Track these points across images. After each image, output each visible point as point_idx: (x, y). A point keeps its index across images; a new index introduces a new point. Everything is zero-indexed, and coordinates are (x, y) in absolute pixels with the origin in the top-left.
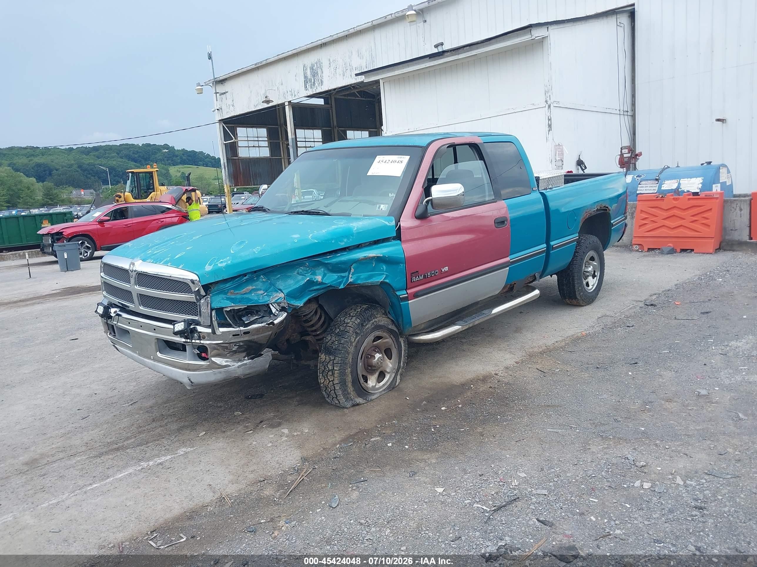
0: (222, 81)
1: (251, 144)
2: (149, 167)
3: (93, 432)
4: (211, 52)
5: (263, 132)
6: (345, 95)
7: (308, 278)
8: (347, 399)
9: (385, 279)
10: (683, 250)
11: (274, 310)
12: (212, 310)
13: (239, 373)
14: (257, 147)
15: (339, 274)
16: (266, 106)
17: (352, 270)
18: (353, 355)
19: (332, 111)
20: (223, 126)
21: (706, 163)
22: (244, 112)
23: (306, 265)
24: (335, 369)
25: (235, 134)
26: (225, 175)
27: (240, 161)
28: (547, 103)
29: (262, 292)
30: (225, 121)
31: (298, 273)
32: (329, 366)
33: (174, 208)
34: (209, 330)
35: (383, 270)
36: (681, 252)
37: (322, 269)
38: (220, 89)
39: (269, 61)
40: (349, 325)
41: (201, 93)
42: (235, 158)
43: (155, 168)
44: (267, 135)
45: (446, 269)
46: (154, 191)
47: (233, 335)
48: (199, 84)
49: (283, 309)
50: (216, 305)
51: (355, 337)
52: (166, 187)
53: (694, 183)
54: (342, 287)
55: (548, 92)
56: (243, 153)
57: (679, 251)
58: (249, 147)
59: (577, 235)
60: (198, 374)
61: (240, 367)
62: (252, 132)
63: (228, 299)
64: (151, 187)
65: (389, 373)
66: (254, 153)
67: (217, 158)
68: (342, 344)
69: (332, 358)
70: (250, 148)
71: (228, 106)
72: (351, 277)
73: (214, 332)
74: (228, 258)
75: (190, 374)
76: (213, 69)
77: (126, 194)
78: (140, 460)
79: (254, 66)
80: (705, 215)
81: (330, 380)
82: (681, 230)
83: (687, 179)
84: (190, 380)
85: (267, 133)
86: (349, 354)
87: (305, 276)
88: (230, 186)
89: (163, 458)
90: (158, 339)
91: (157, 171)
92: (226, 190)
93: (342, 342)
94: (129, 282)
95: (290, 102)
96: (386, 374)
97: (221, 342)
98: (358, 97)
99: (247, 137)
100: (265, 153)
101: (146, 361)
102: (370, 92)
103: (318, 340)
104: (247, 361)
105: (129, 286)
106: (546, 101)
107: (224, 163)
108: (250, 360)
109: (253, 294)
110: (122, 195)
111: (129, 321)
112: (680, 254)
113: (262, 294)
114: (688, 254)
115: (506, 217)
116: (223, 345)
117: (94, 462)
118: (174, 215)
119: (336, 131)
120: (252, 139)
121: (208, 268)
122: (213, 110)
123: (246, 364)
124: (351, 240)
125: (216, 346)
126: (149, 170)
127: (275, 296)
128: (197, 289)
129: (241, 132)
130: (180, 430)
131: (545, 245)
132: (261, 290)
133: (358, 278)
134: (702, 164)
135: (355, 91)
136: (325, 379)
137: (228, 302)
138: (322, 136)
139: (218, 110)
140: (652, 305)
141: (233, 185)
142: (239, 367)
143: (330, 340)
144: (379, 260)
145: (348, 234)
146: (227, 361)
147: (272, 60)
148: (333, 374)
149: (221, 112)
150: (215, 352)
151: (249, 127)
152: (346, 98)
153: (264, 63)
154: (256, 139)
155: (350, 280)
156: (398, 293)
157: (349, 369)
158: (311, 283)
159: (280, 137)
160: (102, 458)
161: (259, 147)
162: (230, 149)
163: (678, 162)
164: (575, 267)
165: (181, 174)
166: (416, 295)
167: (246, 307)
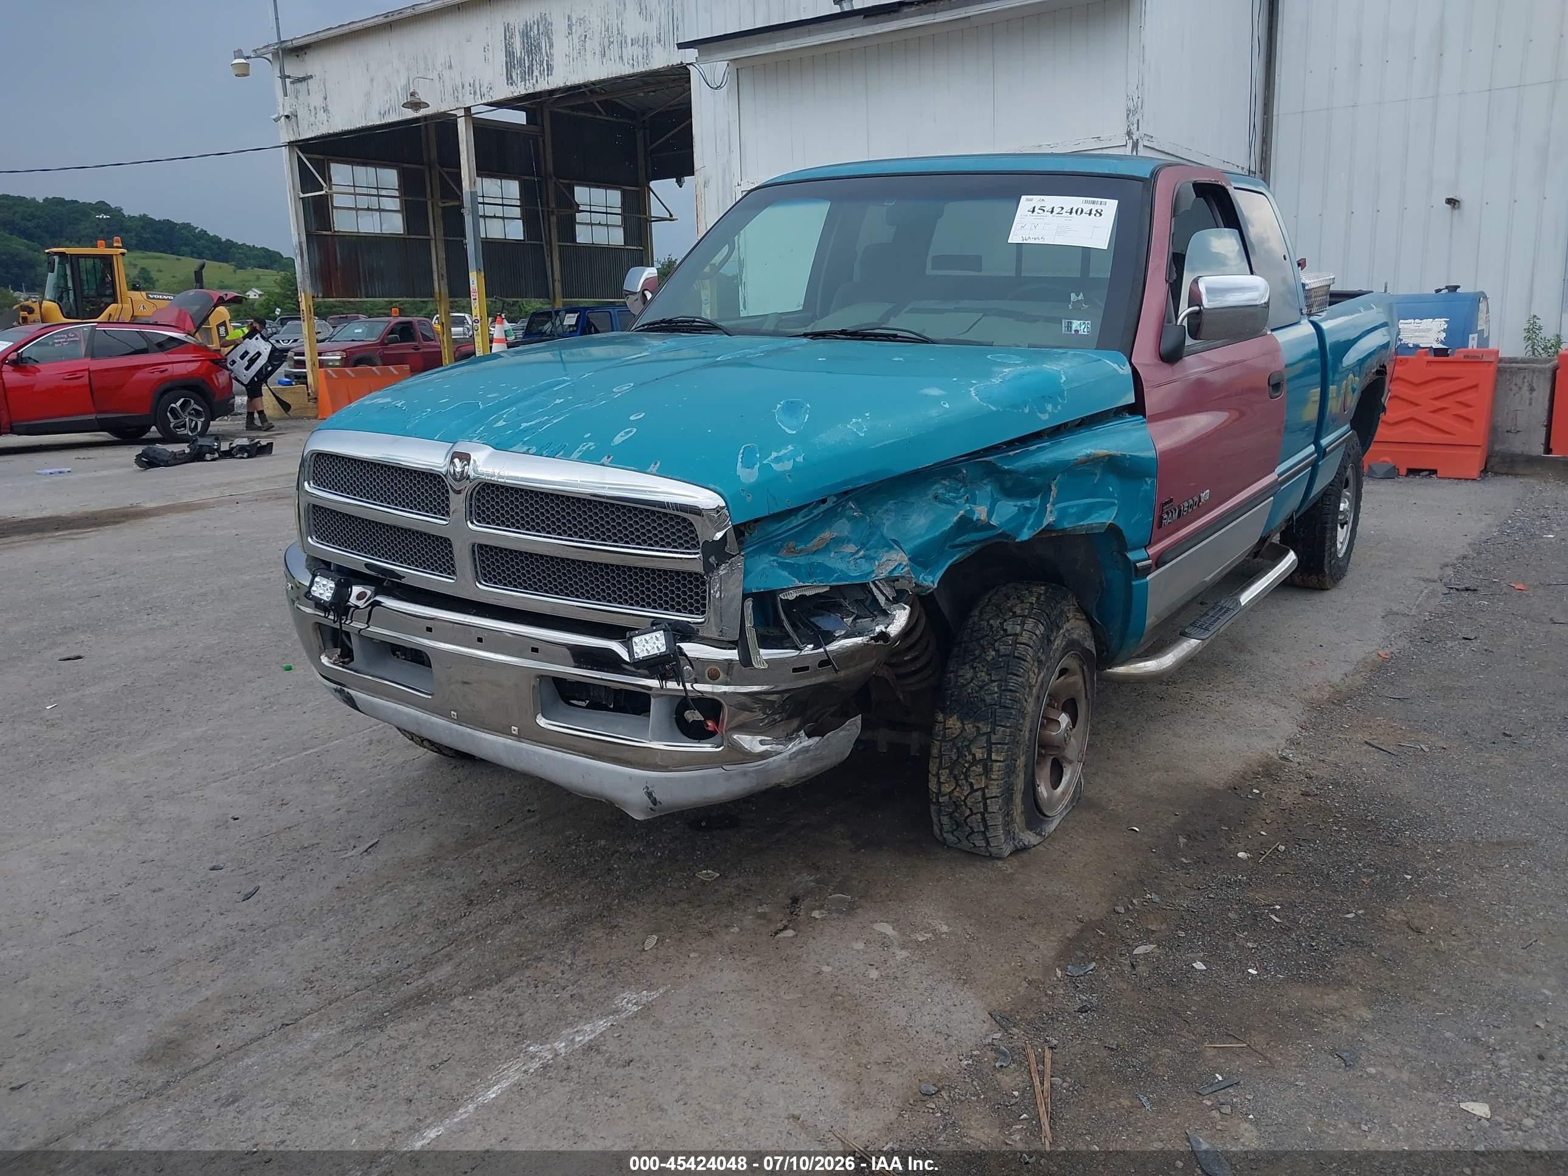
0: (300, 50)
1: (363, 202)
2: (102, 245)
3: (303, 942)
5: (390, 177)
6: (572, 108)
7: (962, 512)
8: (1010, 834)
9: (1116, 517)
10: (1412, 472)
11: (882, 600)
12: (745, 596)
13: (789, 775)
14: (376, 210)
15: (1019, 503)
16: (410, 114)
17: (1053, 492)
18: (1032, 720)
19: (543, 141)
20: (299, 158)
21: (1447, 287)
22: (353, 128)
23: (960, 475)
24: (994, 757)
25: (328, 179)
26: (303, 270)
27: (336, 240)
28: (1130, 138)
29: (851, 548)
30: (303, 146)
31: (936, 497)
32: (974, 750)
33: (190, 339)
34: (733, 654)
35: (1114, 495)
36: (1407, 475)
37: (989, 488)
38: (294, 68)
40: (1021, 639)
41: (245, 75)
42: (325, 233)
43: (117, 247)
44: (399, 186)
46: (115, 301)
47: (795, 670)
48: (239, 54)
49: (899, 597)
50: (759, 585)
51: (1036, 671)
52: (144, 293)
53: (1429, 330)
54: (1025, 535)
55: (1135, 111)
56: (343, 223)
57: (1405, 473)
58: (357, 209)
59: (1349, 427)
60: (681, 779)
61: (795, 758)
62: (365, 174)
63: (783, 566)
64: (108, 292)
65: (1070, 764)
66: (369, 225)
67: (224, 240)
68: (1011, 690)
69: (985, 728)
70: (360, 212)
71: (313, 110)
72: (1051, 512)
73: (746, 660)
74: (790, 447)
75: (656, 779)
76: (277, 19)
77: (46, 303)
78: (519, 1037)
80: (1461, 398)
81: (975, 787)
82: (1411, 427)
83: (1412, 321)
84: (650, 795)
85: (399, 181)
86: (1024, 719)
87: (954, 504)
88: (313, 297)
89: (588, 1028)
90: (542, 677)
91: (123, 254)
92: (303, 306)
93: (1011, 685)
94: (443, 510)
95: (468, 110)
96: (1064, 764)
97: (765, 688)
98: (600, 113)
99: (354, 186)
100: (395, 224)
101: (485, 740)
102: (625, 104)
103: (899, 677)
104: (807, 742)
105: (444, 523)
106: (1129, 134)
107: (300, 243)
108: (817, 739)
109: (832, 554)
110: (35, 306)
111: (429, 624)
112: (1407, 479)
113: (853, 554)
114: (1425, 480)
115: (1282, 373)
116: (763, 697)
117: (373, 1044)
118: (189, 357)
119: (551, 185)
120: (365, 191)
121: (747, 475)
122: (274, 117)
123: (806, 750)
124: (1059, 407)
125: (748, 701)
126: (101, 250)
127: (884, 559)
128: (719, 535)
129: (341, 173)
130: (571, 929)
132: (849, 541)
133: (1067, 513)
134: (1438, 291)
135: (594, 100)
136: (957, 785)
137: (785, 573)
138: (520, 195)
139: (287, 117)
140: (1467, 589)
141: (320, 295)
142: (792, 757)
143: (972, 679)
144: (1113, 466)
145: (1049, 393)
146: (762, 742)
147: (428, 7)
148: (987, 771)
149: (295, 126)
150: (744, 716)
151: (358, 164)
152: (575, 113)
153: (408, 13)
154: (375, 192)
155: (1049, 519)
156: (1132, 556)
157: (1023, 758)
158: (966, 524)
159: (429, 190)
160: (390, 1030)
161: (380, 210)
162: (315, 213)
163: (1386, 284)
164: (1330, 500)
165: (140, 273)
166: (1159, 562)
167: (827, 589)
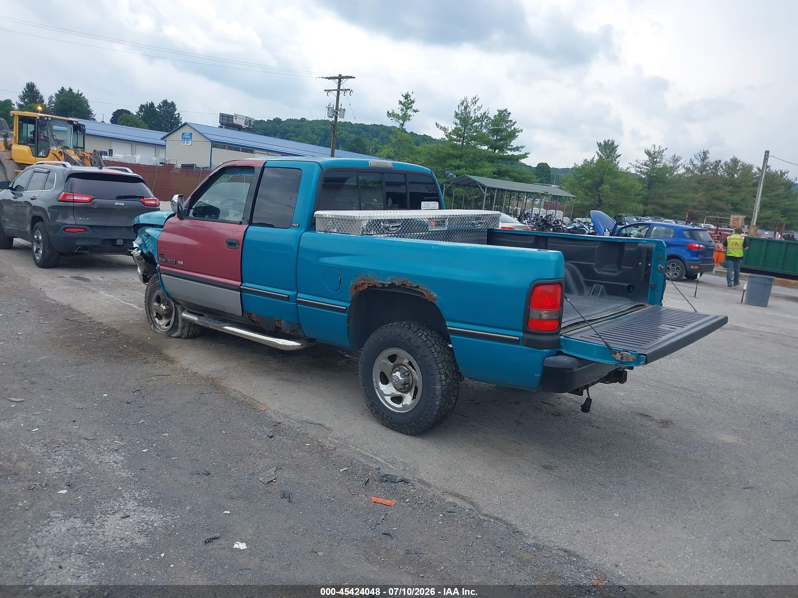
45: (181, 263)
59: (348, 304)
115: (239, 241)
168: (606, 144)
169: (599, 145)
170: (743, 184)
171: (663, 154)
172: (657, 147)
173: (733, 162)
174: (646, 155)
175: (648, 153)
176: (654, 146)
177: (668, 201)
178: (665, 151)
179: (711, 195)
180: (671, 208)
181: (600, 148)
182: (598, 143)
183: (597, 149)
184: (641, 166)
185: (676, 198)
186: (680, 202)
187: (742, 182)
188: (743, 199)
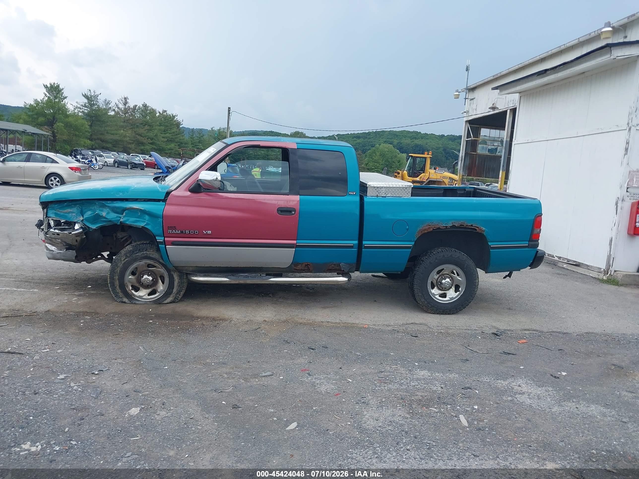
0: (473, 89)
2: (425, 154)
4: (469, 65)
7: (97, 212)
9: (144, 225)
11: (76, 226)
12: (46, 217)
13: (58, 257)
15: (115, 214)
16: (492, 112)
17: (124, 214)
18: (121, 268)
20: (468, 126)
22: (481, 116)
23: (97, 204)
25: (479, 134)
26: (461, 166)
27: (477, 156)
28: (628, 126)
30: (470, 122)
35: (145, 219)
37: (106, 209)
38: (471, 96)
39: (503, 73)
41: (458, 98)
42: (473, 153)
43: (429, 155)
45: (209, 232)
46: (424, 173)
47: (52, 234)
48: (457, 91)
49: (82, 227)
50: (49, 215)
51: (125, 258)
52: (434, 171)
54: (119, 223)
55: (632, 114)
59: (413, 243)
62: (495, 133)
63: (55, 213)
64: (423, 169)
65: (159, 292)
72: (122, 218)
76: (467, 79)
77: (405, 172)
79: (492, 78)
88: (463, 176)
91: (430, 157)
95: (511, 110)
96: (157, 292)
99: (489, 137)
106: (628, 124)
107: (462, 157)
110: (401, 172)
113: (74, 216)
115: (294, 208)
120: (493, 139)
126: (425, 156)
127: (79, 218)
131: (356, 242)
133: (128, 220)
139: (466, 112)
142: (58, 253)
144: (144, 212)
147: (504, 73)
149: (468, 116)
151: (493, 129)
153: (499, 75)
154: (497, 139)
155: (122, 220)
156: (156, 237)
158: (99, 216)
162: (471, 145)
166: (173, 244)
168: (52, 86)
169: (46, 87)
170: (153, 123)
171: (98, 98)
172: (92, 91)
173: (144, 107)
174: (84, 98)
175: (86, 96)
176: (90, 90)
177: (108, 137)
178: (99, 96)
179: (135, 132)
180: (111, 143)
181: (46, 89)
182: (44, 85)
183: (44, 90)
184: (81, 107)
185: (113, 134)
186: (116, 137)
187: (152, 123)
188: (156, 136)
